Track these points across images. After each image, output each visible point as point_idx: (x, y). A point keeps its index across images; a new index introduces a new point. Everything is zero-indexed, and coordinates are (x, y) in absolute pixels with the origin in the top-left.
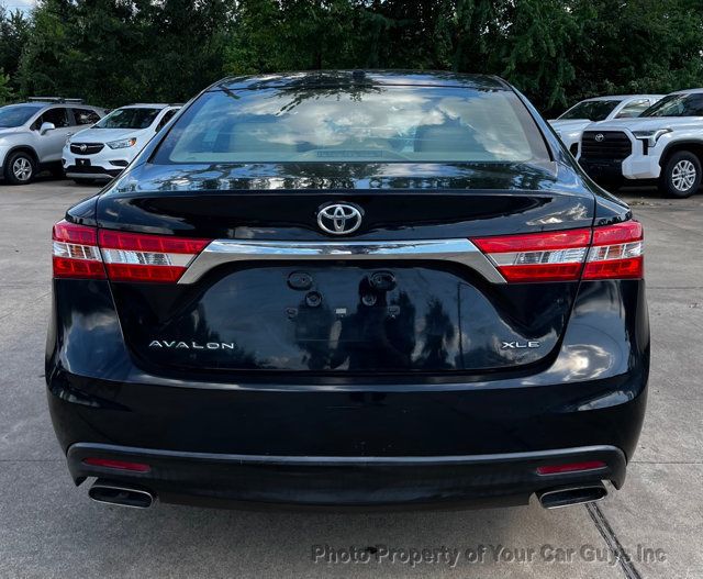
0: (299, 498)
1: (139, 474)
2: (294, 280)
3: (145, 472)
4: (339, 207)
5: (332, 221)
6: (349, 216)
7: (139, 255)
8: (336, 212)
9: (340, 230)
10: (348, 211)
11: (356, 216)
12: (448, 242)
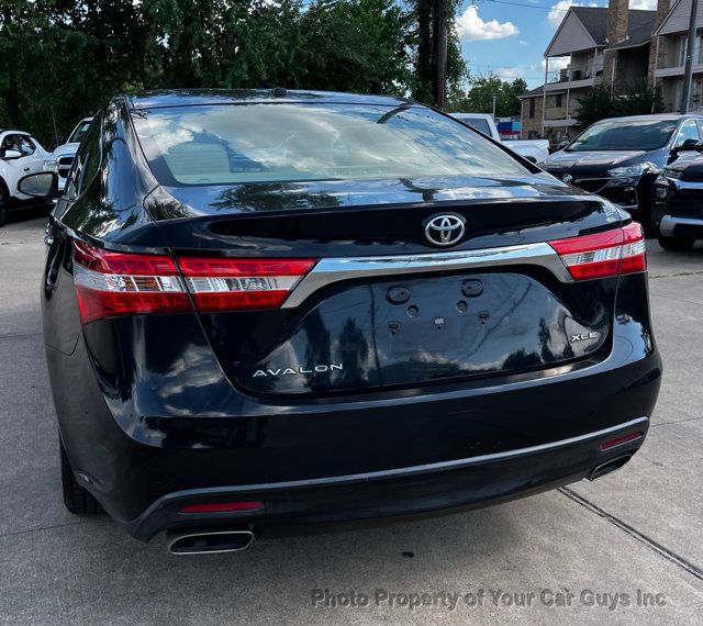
0: (416, 507)
1: (248, 512)
2: (394, 294)
3: (257, 508)
4: (446, 218)
5: (439, 232)
6: (454, 227)
7: (228, 282)
8: (443, 223)
9: (446, 241)
10: (453, 222)
11: (460, 226)
12: (530, 246)
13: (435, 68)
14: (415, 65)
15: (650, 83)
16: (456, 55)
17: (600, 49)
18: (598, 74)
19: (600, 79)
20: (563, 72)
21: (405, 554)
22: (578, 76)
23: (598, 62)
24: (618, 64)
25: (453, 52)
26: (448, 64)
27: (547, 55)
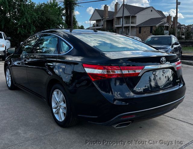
3: (134, 117)
8: (163, 59)
13: (70, 22)
14: (65, 21)
15: (114, 28)
16: (75, 20)
17: (102, 20)
18: (102, 25)
19: (103, 27)
20: (94, 24)
21: (140, 127)
22: (97, 26)
23: (102, 23)
24: (107, 23)
25: (74, 19)
26: (73, 22)
27: (90, 20)
